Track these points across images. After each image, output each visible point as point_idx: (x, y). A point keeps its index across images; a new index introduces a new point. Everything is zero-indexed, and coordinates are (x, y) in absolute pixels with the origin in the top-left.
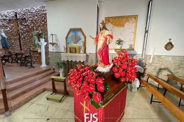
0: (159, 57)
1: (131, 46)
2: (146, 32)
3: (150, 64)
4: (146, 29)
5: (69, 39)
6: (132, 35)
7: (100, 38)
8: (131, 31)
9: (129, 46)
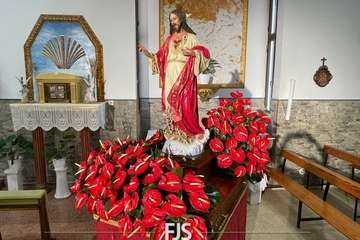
0: (304, 103)
1: (235, 75)
2: (272, 37)
3: (286, 123)
4: (269, 29)
5: (36, 54)
6: (236, 45)
7: (171, 56)
8: (233, 34)
9: (230, 77)
